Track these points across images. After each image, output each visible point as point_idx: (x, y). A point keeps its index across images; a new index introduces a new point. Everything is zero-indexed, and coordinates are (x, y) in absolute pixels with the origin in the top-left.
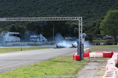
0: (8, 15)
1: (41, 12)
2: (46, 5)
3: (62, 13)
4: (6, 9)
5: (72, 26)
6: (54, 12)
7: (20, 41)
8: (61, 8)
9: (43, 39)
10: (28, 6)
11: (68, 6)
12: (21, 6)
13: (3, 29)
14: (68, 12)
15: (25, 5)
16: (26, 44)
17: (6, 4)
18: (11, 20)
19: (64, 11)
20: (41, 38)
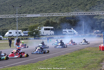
0: (44, 12)
1: (73, 8)
2: (77, 2)
3: (90, 9)
4: (42, 6)
5: (100, 20)
6: (84, 8)
7: (54, 34)
8: (90, 4)
9: (74, 32)
10: (61, 3)
11: (96, 2)
12: (54, 3)
13: (39, 24)
14: (96, 8)
15: (58, 2)
16: (59, 37)
17: (41, 2)
18: (44, 16)
19: (92, 6)
20: (73, 31)
